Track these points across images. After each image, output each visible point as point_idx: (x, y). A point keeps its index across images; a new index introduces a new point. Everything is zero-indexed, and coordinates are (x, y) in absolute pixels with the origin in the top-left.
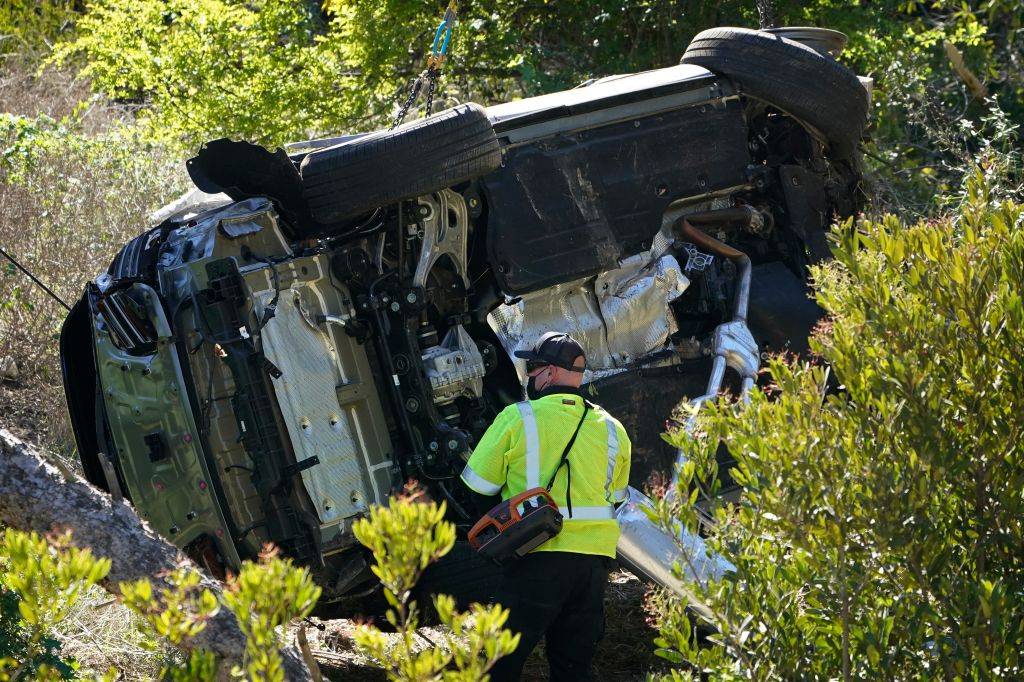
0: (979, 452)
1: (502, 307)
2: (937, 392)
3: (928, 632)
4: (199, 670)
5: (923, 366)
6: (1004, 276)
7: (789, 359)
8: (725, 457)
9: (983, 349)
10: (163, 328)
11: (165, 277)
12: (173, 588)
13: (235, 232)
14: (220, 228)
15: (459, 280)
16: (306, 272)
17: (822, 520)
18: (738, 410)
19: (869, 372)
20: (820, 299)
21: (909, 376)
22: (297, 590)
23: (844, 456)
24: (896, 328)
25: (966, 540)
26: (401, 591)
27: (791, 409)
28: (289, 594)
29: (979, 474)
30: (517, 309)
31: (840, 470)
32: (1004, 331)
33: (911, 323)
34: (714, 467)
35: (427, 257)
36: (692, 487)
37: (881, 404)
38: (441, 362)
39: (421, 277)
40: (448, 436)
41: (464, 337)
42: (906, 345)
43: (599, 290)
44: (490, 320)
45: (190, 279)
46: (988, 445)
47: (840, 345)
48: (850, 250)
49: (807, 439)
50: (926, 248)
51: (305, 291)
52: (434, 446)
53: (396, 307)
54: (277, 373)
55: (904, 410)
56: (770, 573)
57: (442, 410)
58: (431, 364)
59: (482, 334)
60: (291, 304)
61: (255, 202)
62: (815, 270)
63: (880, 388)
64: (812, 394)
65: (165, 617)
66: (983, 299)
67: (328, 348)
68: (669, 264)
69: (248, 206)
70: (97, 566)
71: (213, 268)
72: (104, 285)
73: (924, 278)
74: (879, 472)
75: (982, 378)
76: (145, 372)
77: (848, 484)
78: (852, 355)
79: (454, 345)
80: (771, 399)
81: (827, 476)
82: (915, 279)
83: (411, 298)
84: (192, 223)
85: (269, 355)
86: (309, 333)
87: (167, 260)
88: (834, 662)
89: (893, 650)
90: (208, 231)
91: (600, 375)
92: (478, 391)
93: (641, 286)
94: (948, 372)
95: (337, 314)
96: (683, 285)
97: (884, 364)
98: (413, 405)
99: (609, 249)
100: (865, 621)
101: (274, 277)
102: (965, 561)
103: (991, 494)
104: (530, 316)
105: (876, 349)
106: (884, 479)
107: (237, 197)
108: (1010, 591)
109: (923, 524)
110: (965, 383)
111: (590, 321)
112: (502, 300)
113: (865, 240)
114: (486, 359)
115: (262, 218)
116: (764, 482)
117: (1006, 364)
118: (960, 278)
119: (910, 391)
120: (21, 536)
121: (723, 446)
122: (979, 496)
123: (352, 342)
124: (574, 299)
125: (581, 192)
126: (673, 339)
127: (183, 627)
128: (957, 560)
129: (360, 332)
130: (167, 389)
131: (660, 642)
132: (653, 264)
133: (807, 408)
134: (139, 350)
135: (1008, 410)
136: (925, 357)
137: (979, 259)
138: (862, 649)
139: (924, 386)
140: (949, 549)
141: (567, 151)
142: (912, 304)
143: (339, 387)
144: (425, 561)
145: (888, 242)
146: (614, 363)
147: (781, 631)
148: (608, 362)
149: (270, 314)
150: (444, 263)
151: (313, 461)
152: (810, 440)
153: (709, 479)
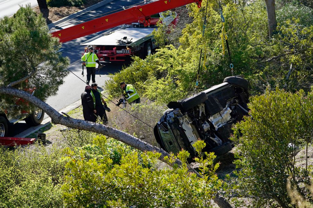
0: (273, 124)
1: (210, 118)
2: (266, 117)
3: (270, 149)
4: (176, 166)
5: (264, 114)
6: (273, 101)
7: (246, 116)
8: (239, 130)
9: (271, 111)
10: (169, 127)
11: (168, 121)
12: (171, 156)
13: (176, 113)
14: (174, 113)
15: (204, 115)
16: (186, 117)
17: (254, 136)
18: (240, 124)
19: (257, 116)
20: (249, 108)
21: (262, 116)
22: (187, 154)
23: (255, 127)
24: (259, 110)
25: (273, 136)
26: (200, 153)
27: (247, 122)
28: (186, 155)
29: (273, 127)
30: (212, 117)
31: (255, 129)
32: (274, 108)
33: (261, 109)
34: (238, 132)
35: (201, 112)
36: (236, 135)
37: (259, 120)
38: (205, 126)
39: (200, 115)
40: (208, 135)
41: (206, 122)
42: (261, 112)
43: (221, 114)
44: (209, 119)
45: (171, 120)
46: (274, 123)
47: (252, 113)
48: (252, 101)
49: (250, 126)
50: (262, 99)
51: (186, 119)
52: (206, 137)
53: (198, 120)
54: (185, 131)
55: (262, 120)
56: (248, 144)
57: (206, 132)
58: (203, 126)
59: (208, 122)
60: (185, 122)
61: (177, 109)
62: (248, 104)
63: (259, 118)
64: (250, 120)
65: (170, 160)
66: (270, 104)
67: (190, 126)
68: (229, 109)
69: (176, 110)
70: (160, 154)
71: (174, 118)
72: (159, 123)
73: (262, 103)
74: (260, 129)
75: (272, 115)
76: (167, 134)
77: (256, 131)
78: (254, 114)
79: (205, 123)
80: (244, 122)
81: (253, 130)
82: (261, 103)
83: (200, 118)
84: (169, 113)
85: (183, 128)
86: (187, 125)
87: (167, 118)
88: (258, 155)
89: (265, 152)
90: (172, 114)
91: (223, 124)
92: (209, 129)
93: (226, 112)
94: (267, 115)
95: (190, 122)
96: (231, 111)
97: (259, 115)
98: (202, 132)
99: (221, 108)
100: (261, 149)
101: (182, 118)
102: (273, 139)
103: (275, 130)
104: (214, 118)
105: (257, 113)
106: (261, 130)
107: (174, 109)
108: (280, 142)
109: (267, 135)
110: (270, 116)
111: (221, 118)
112: (210, 117)
113: (254, 99)
114: (210, 125)
115: (178, 111)
116: (245, 132)
117: (275, 112)
118: (267, 102)
119: (263, 118)
120: (149, 152)
121: (239, 129)
122: (274, 130)
123: (193, 125)
124: (218, 115)
125: (217, 101)
126: (231, 118)
127: (173, 161)
128: (272, 139)
129: (193, 124)
130: (171, 135)
131: (235, 156)
132: (227, 109)
133: (249, 122)
134: (166, 131)
135: (276, 118)
136: (264, 113)
137: (269, 99)
138: (262, 153)
139: (264, 117)
140: (271, 138)
141: (214, 96)
142: (261, 106)
143: (192, 131)
144: (202, 148)
145: (257, 99)
146: (225, 123)
147: (250, 152)
148: (224, 123)
149: (183, 123)
150: (202, 113)
151: (192, 141)
152: (251, 126)
153: (238, 133)
